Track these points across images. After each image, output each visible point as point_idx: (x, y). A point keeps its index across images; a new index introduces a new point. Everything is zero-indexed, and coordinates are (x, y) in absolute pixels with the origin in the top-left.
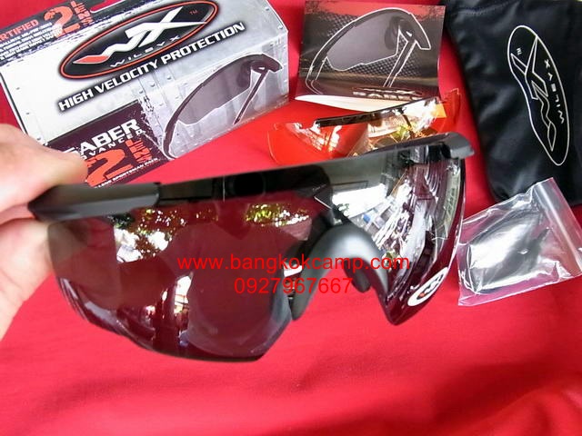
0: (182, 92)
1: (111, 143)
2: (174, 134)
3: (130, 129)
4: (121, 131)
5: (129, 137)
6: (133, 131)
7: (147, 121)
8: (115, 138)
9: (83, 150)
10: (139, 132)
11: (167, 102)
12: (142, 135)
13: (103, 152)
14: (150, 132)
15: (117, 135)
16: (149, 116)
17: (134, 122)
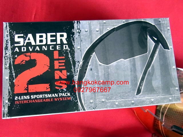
0: (101, 27)
1: (45, 45)
2: (89, 68)
3: (61, 40)
4: (54, 38)
5: (58, 47)
6: (62, 43)
7: (74, 40)
8: (49, 42)
9: (27, 41)
10: (66, 47)
11: (91, 31)
12: (66, 52)
13: (37, 52)
14: (73, 53)
15: (52, 41)
16: (76, 36)
17: (65, 35)
